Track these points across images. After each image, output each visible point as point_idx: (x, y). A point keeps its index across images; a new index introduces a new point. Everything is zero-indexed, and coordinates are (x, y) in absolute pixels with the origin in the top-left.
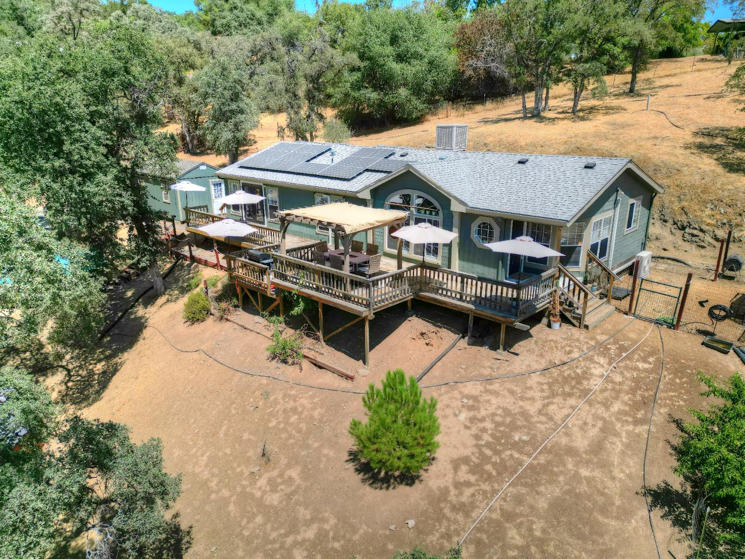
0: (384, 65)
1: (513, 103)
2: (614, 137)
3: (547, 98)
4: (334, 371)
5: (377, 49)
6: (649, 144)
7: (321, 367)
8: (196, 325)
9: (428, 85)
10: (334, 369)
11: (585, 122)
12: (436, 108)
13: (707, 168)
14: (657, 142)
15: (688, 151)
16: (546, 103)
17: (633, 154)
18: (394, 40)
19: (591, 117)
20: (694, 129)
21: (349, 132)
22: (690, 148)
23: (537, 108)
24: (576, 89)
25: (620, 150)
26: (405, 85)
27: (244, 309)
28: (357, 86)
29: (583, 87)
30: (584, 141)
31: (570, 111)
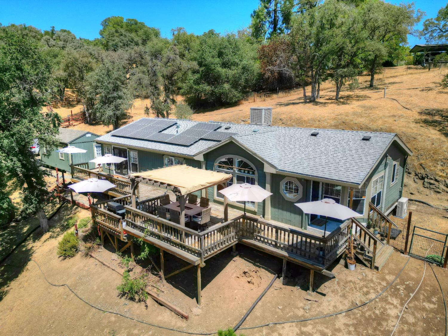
0: (214, 69)
1: (296, 93)
2: (366, 115)
3: (318, 90)
4: (172, 310)
5: (209, 59)
6: (391, 120)
7: (161, 305)
8: (67, 260)
9: (242, 82)
10: (172, 308)
11: (345, 105)
12: (247, 96)
13: (434, 137)
14: (396, 119)
15: (418, 125)
16: (318, 93)
17: (381, 127)
18: (220, 55)
19: (349, 102)
20: (419, 111)
21: (192, 111)
22: (419, 123)
23: (313, 96)
24: (337, 85)
25: (373, 124)
26: (228, 82)
27: (105, 247)
28: (197, 82)
29: (342, 83)
30: (347, 118)
31: (334, 98)
